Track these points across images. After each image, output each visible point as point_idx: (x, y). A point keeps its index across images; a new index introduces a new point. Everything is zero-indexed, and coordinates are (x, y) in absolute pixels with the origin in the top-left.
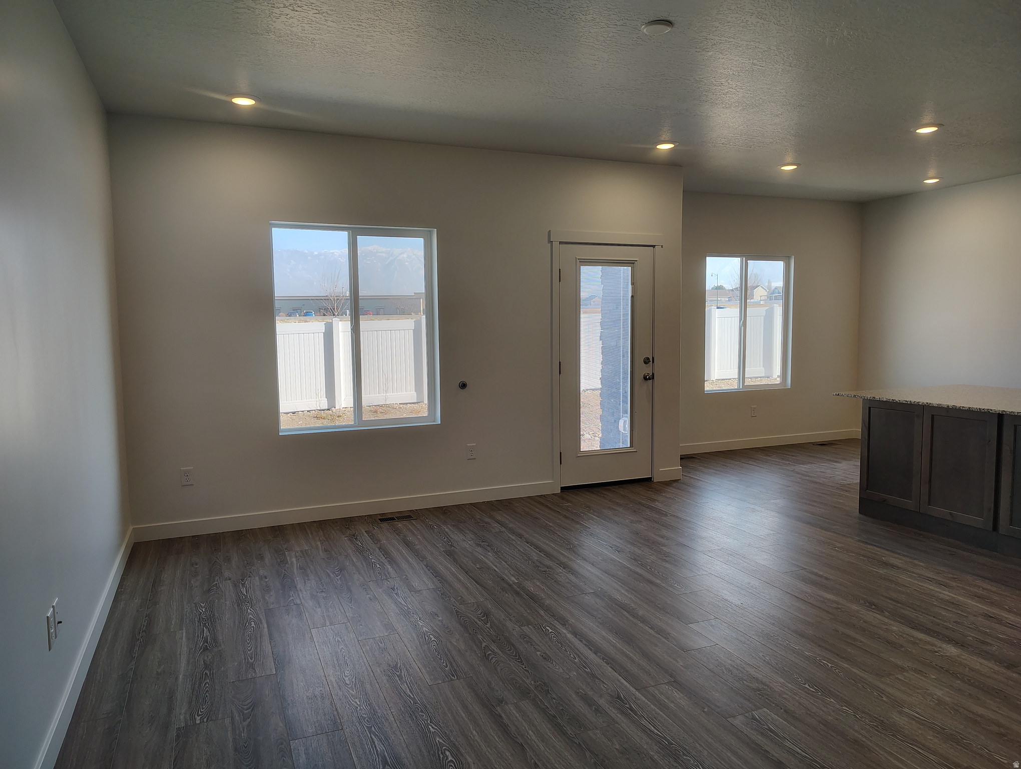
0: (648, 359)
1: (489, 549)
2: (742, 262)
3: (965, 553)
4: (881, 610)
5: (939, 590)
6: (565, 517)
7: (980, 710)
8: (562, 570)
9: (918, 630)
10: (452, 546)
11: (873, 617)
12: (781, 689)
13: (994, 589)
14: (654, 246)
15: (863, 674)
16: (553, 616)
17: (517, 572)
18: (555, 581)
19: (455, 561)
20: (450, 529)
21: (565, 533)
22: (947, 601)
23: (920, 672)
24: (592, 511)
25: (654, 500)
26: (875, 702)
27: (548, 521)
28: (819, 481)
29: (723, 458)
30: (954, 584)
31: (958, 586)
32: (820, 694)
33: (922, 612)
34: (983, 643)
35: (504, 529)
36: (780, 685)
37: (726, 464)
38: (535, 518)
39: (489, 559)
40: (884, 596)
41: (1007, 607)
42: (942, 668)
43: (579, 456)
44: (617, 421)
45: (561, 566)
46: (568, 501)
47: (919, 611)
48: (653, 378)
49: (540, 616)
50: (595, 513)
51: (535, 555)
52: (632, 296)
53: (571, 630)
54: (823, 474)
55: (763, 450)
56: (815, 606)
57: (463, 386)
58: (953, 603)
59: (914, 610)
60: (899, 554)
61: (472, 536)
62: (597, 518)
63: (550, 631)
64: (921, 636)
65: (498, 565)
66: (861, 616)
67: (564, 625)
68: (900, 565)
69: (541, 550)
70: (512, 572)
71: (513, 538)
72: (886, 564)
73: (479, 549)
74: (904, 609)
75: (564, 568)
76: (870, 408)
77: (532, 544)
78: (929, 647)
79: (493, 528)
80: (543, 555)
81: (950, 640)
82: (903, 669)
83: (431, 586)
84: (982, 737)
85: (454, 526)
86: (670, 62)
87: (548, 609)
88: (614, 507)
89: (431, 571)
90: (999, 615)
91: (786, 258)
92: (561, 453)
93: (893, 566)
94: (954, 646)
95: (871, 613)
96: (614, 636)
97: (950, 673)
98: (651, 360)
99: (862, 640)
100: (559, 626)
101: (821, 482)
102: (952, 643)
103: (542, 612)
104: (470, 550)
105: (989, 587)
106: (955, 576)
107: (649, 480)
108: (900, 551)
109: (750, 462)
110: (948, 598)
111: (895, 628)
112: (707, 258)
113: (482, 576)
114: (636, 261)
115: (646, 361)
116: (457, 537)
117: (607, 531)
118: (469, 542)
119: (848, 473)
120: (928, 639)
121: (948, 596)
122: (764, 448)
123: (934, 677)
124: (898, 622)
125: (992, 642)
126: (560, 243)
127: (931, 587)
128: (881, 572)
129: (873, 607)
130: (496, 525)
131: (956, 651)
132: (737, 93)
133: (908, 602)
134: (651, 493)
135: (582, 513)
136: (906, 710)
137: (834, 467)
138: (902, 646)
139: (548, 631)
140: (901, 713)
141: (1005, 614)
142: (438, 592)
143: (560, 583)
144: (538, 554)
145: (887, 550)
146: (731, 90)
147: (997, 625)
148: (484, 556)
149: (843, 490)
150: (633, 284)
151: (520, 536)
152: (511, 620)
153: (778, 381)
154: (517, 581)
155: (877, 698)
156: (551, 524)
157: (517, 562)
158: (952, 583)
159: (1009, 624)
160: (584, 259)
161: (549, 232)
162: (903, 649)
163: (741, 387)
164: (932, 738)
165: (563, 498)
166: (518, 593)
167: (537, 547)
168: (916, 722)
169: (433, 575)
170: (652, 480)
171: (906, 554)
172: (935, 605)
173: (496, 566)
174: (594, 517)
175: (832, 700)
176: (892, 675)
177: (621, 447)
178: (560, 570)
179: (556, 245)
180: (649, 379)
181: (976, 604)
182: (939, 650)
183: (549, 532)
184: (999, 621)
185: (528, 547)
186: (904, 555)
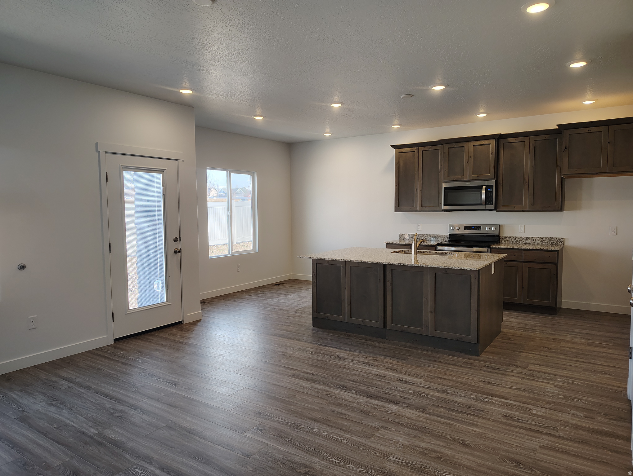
0: (177, 238)
1: (62, 406)
2: (227, 174)
3: (373, 343)
4: (350, 390)
5: (371, 369)
6: (123, 363)
7: (424, 445)
8: (134, 412)
9: (373, 398)
10: (23, 411)
11: (347, 395)
12: (320, 467)
13: (395, 362)
14: (177, 160)
15: (359, 440)
16: (139, 457)
17: (94, 423)
18: (131, 423)
19: (31, 426)
20: (17, 395)
21: (128, 378)
22: (378, 375)
23: (386, 428)
24: (144, 355)
25: (189, 338)
26: (374, 458)
27: (111, 370)
28: (284, 309)
29: (224, 300)
30: (376, 363)
31: (379, 364)
32: (343, 463)
33: (370, 386)
34: (405, 398)
35: (71, 385)
36: (318, 464)
37: (227, 304)
38: (97, 369)
39: (65, 416)
40: (347, 380)
41: (404, 372)
42: (395, 421)
43: (128, 314)
44: (152, 283)
45: (132, 408)
46: (122, 350)
47: (368, 385)
48: (181, 252)
49: (126, 461)
50: (147, 356)
51: (107, 403)
52: (164, 195)
53: (157, 466)
54: (284, 304)
55: (245, 292)
56: (315, 396)
57: (23, 267)
58: (381, 376)
59: (366, 385)
60: (343, 349)
61: (42, 397)
62: (150, 360)
63: (140, 472)
64: (376, 402)
65: (75, 420)
66: (341, 396)
67: (150, 463)
68: (346, 357)
69: (111, 398)
70: (90, 424)
71: (83, 391)
72: (340, 358)
73: (52, 409)
74: (360, 386)
75: (135, 409)
76: (316, 264)
77: (102, 393)
78: (383, 409)
79: (61, 385)
80: (114, 402)
81: (390, 401)
82: (378, 429)
83: (9, 459)
84: (432, 463)
85: (21, 391)
86: (205, 30)
87: (133, 452)
88: (160, 348)
89: (6, 442)
90: (404, 378)
91: (252, 173)
92: (113, 313)
93: (344, 358)
94: (394, 405)
95: (346, 393)
96: (194, 461)
97: (399, 424)
98: (179, 239)
99: (349, 414)
100: (146, 465)
101: (285, 309)
102: (392, 403)
103: (128, 456)
104: (43, 411)
105: (391, 361)
106: (375, 358)
107: (181, 323)
108: (342, 348)
109: (241, 301)
110: (377, 373)
111: (361, 400)
112: (207, 170)
113: (61, 435)
114: (166, 170)
115: (176, 240)
116: (26, 401)
117: (161, 370)
118: (41, 404)
119: (297, 301)
120: (381, 403)
121: (377, 372)
122: (245, 291)
123: (394, 429)
124: (362, 396)
125: (409, 397)
126: (107, 153)
127: (367, 368)
128: (339, 363)
129: (345, 388)
130: (63, 382)
131: (396, 407)
132: (243, 62)
133: (360, 380)
134: (184, 332)
135: (136, 358)
136: (391, 458)
137: (288, 298)
138: (370, 412)
139: (138, 473)
140: (389, 461)
141: (406, 377)
142: (19, 464)
143: (135, 424)
144: (110, 402)
145: (336, 348)
146: (240, 59)
147: (405, 385)
148: (59, 415)
149: (299, 313)
150: (163, 186)
151: (89, 388)
152: (101, 472)
153: (251, 248)
154: (97, 432)
155: (374, 455)
156: (113, 372)
157: (92, 413)
158: (375, 363)
159: (410, 383)
160: (126, 166)
161: (97, 144)
162: (371, 414)
163: (230, 253)
164: (411, 474)
165: (117, 348)
166: (100, 444)
167: (107, 395)
168: (400, 465)
169: (9, 446)
170: (183, 323)
171: (346, 349)
172: (374, 379)
173: (73, 422)
174: (147, 359)
175: (351, 466)
176: (374, 435)
177: (160, 302)
178: (132, 412)
179: (103, 154)
180: (179, 252)
181: (392, 374)
182: (388, 410)
183: (114, 379)
184: (405, 382)
185: (99, 397)
186: (346, 350)
